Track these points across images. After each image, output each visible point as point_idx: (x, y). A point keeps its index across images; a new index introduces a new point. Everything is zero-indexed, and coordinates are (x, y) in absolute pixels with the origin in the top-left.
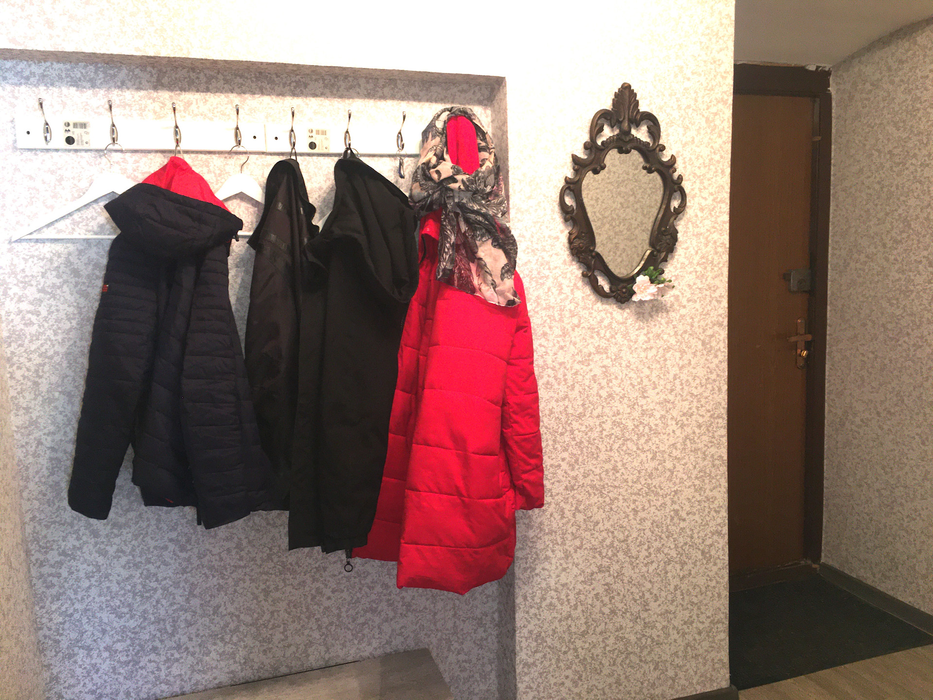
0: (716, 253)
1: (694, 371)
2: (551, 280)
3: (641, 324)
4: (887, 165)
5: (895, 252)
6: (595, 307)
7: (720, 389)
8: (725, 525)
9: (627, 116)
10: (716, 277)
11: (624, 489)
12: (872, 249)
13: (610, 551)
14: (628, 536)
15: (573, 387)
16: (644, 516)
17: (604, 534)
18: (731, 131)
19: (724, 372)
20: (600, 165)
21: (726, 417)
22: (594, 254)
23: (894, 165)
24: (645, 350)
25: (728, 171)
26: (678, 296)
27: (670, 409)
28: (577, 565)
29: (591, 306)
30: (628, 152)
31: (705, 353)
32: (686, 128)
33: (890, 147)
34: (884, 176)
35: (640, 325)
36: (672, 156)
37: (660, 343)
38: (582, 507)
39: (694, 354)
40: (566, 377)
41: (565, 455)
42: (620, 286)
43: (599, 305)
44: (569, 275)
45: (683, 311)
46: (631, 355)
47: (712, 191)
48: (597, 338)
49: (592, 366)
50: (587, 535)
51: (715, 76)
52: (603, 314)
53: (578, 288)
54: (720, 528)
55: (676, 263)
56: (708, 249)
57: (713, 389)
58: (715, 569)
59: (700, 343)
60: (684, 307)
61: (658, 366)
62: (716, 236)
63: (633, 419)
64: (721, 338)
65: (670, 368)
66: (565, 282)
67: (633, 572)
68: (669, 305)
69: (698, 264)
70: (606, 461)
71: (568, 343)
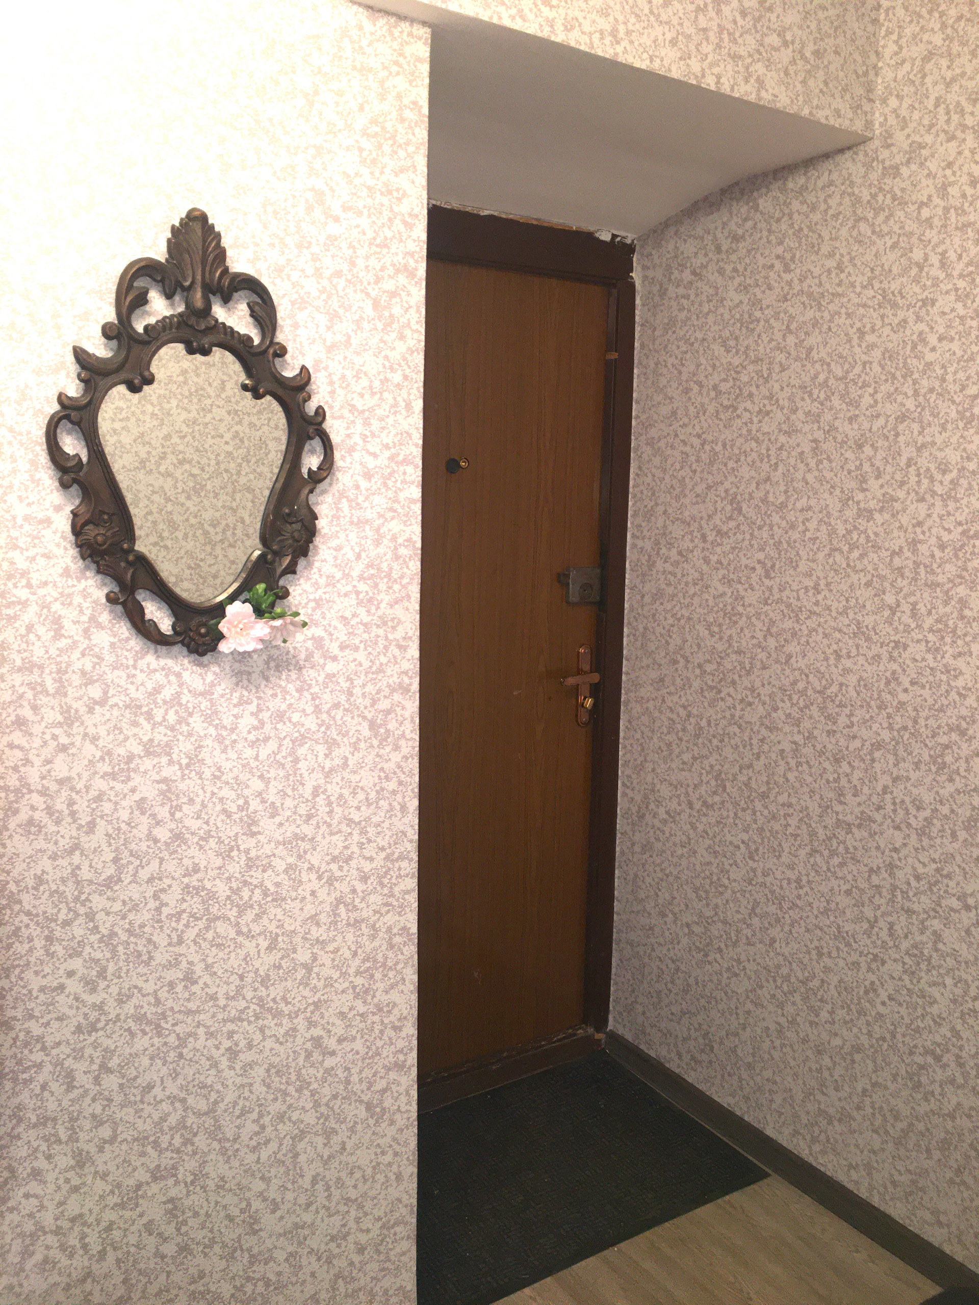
0: (397, 557)
1: (354, 778)
2: (33, 609)
3: (245, 693)
4: (711, 409)
5: (718, 550)
6: (142, 664)
7: (403, 808)
8: (411, 1049)
9: (199, 277)
10: (396, 603)
11: (209, 1015)
12: (686, 544)
13: (177, 1136)
14: (216, 1103)
15: (91, 827)
16: (250, 1059)
17: (165, 1107)
18: (423, 330)
19: (411, 775)
20: (142, 375)
21: (415, 857)
22: (131, 558)
23: (720, 409)
24: (253, 744)
25: (418, 405)
26: (321, 639)
27: (305, 852)
28: (104, 1176)
29: (131, 662)
30: (206, 352)
31: (375, 742)
32: (334, 317)
33: (716, 378)
34: (705, 425)
35: (242, 696)
36: (303, 368)
37: (284, 729)
38: (113, 1063)
39: (355, 747)
40: (75, 807)
41: (76, 964)
42: (193, 624)
43: (151, 659)
44: (77, 600)
45: (331, 667)
46: (224, 756)
47: (388, 440)
48: (147, 726)
49: (137, 780)
50: (128, 1114)
51: (390, 220)
52: (159, 677)
53: (100, 626)
54: (401, 1057)
55: (316, 576)
56: (381, 550)
57: (392, 808)
58: (391, 1131)
59: (366, 725)
60: (335, 659)
61: (282, 773)
62: (395, 526)
63: (229, 879)
64: (407, 714)
65: (306, 775)
66: (68, 615)
67: (227, 1167)
68: (303, 656)
69: (361, 578)
70: (170, 965)
71: (78, 739)
